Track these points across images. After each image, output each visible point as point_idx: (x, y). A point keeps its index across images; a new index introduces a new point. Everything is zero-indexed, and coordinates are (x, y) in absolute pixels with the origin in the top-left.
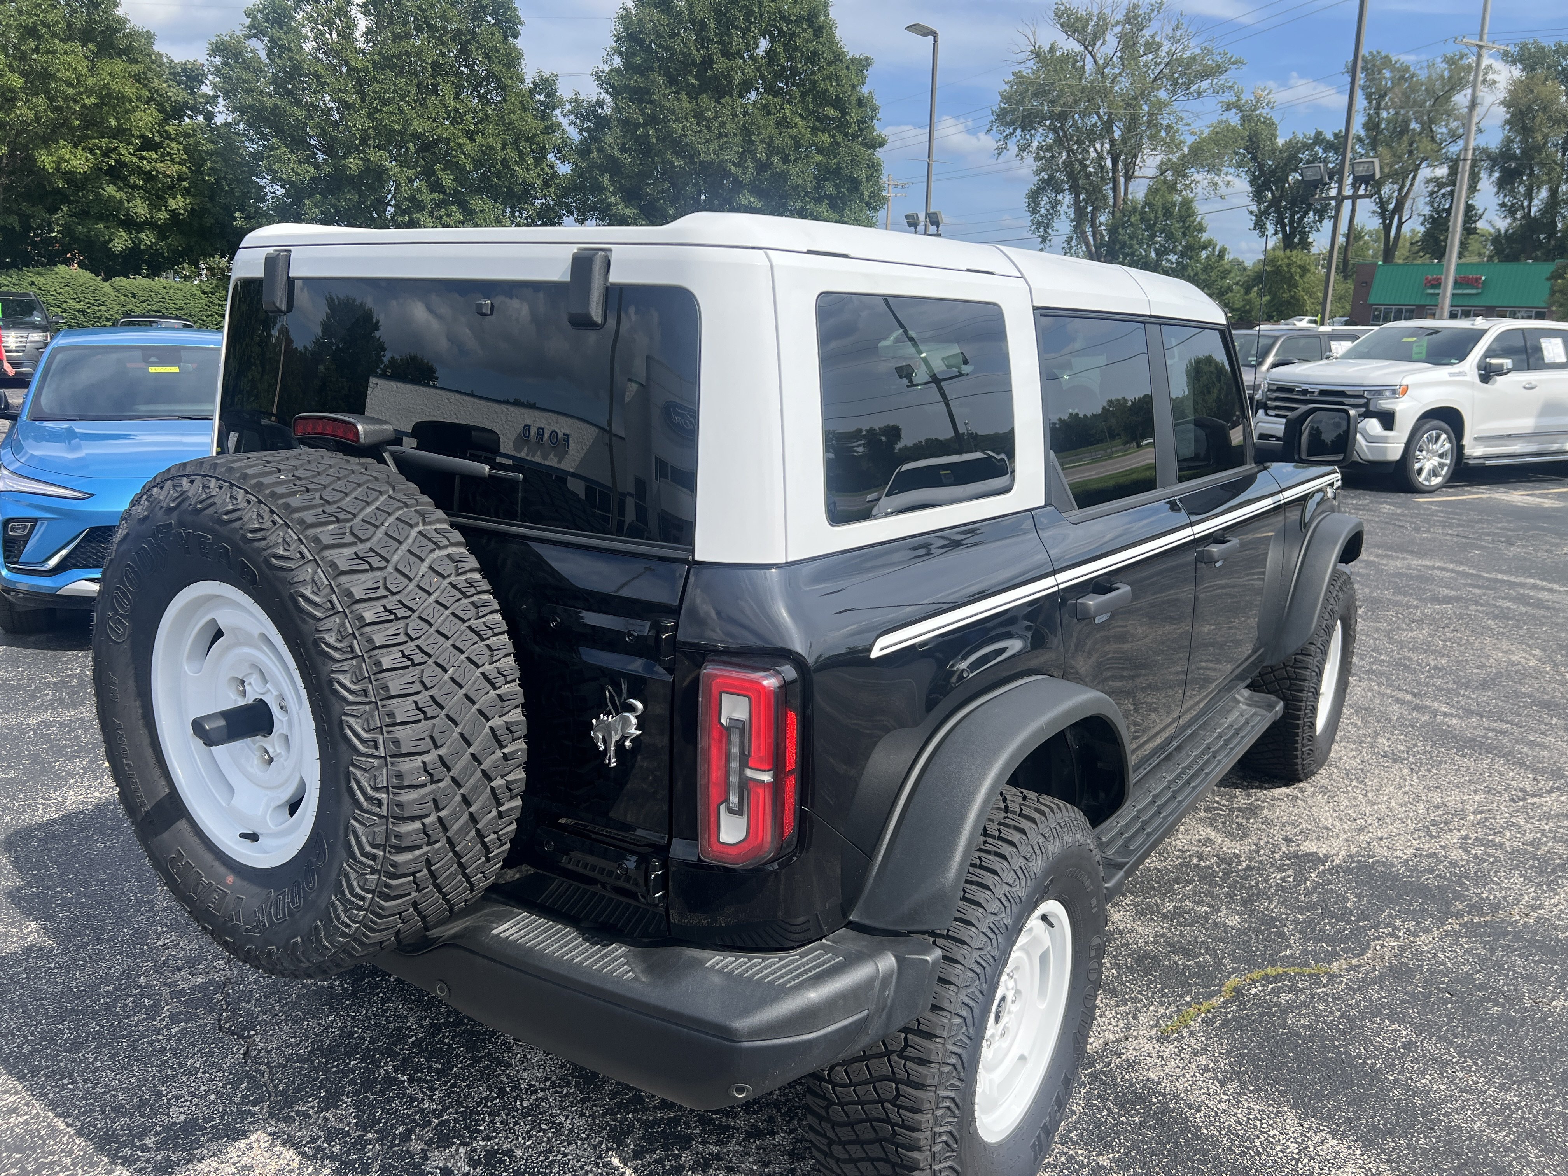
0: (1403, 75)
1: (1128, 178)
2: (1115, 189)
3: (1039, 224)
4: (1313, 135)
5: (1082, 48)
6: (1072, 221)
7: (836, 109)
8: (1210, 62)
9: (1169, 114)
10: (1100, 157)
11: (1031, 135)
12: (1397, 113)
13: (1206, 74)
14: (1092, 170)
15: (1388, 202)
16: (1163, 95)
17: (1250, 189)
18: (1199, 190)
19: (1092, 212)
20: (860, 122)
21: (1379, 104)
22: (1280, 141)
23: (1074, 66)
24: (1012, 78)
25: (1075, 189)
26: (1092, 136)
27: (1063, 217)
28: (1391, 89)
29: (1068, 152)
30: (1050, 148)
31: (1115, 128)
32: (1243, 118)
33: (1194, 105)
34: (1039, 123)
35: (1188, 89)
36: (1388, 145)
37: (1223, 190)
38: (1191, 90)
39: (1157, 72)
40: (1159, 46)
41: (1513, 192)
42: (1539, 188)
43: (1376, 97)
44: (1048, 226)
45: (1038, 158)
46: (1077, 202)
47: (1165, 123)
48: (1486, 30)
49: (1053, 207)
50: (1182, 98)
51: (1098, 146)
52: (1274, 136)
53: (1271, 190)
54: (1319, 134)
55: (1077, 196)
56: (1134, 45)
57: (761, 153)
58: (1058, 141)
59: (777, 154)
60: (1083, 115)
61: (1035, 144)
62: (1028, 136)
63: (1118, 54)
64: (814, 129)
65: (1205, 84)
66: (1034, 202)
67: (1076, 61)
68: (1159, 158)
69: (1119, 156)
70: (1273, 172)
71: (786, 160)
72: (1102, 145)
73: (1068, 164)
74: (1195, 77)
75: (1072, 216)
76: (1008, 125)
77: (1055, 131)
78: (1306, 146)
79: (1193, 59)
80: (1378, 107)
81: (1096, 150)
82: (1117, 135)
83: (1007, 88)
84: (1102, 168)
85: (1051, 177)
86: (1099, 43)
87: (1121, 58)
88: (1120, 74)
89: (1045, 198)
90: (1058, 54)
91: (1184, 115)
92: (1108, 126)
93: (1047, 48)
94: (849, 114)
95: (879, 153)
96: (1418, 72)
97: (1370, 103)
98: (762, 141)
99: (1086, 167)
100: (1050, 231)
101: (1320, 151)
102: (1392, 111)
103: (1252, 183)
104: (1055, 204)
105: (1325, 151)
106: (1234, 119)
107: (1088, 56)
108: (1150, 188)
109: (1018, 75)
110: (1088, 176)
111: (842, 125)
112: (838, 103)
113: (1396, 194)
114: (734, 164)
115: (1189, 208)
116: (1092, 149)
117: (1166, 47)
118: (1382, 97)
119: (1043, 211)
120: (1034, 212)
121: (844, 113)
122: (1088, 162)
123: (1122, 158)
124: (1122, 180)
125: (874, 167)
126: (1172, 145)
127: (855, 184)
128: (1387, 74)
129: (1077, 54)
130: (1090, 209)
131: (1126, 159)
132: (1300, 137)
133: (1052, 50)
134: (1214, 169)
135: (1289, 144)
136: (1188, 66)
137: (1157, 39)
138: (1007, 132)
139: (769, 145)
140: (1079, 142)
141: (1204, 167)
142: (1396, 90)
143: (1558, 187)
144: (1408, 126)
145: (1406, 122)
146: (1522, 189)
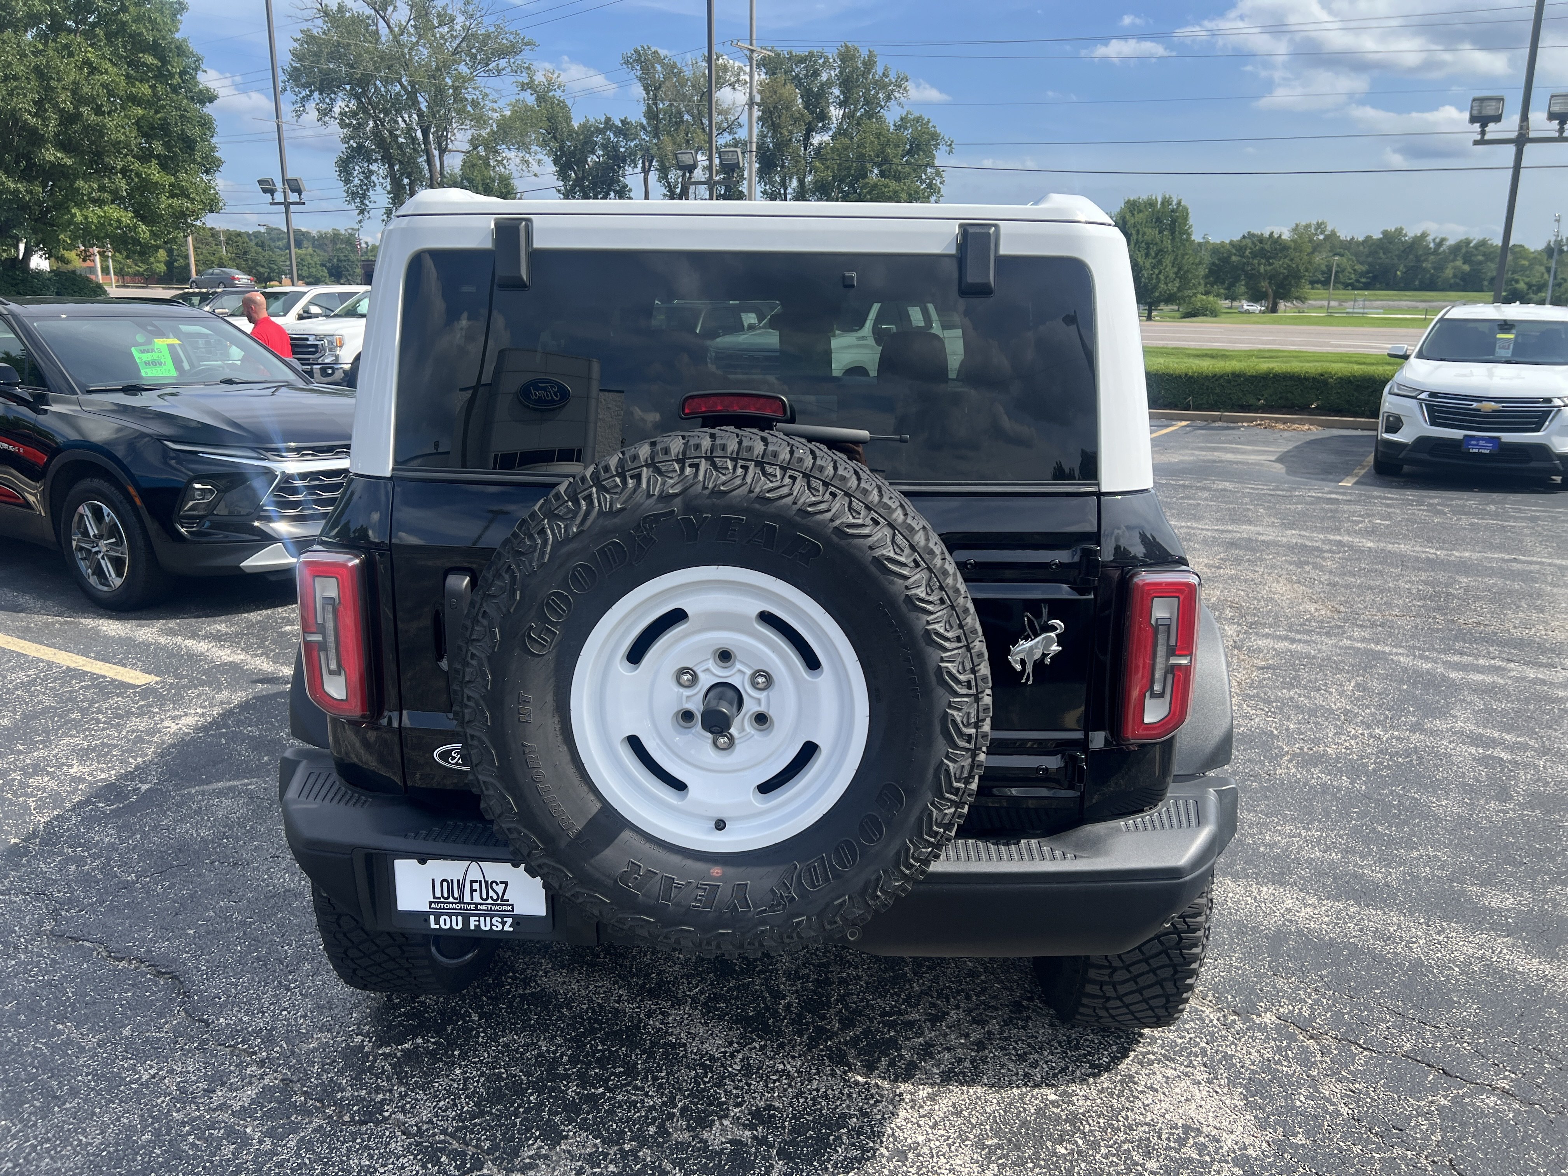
0: (672, 70)
1: (442, 151)
2: (429, 162)
3: (354, 195)
4: (603, 120)
5: (373, 12)
6: (389, 193)
7: (155, 56)
8: (504, 41)
9: (474, 88)
10: (409, 129)
11: (331, 99)
12: (671, 105)
13: (502, 53)
14: (403, 141)
15: (675, 187)
16: (464, 69)
17: (555, 169)
18: (512, 167)
19: (410, 184)
20: (182, 73)
21: (655, 95)
22: (576, 125)
23: (367, 30)
24: (300, 36)
25: (387, 159)
26: (396, 106)
27: (378, 188)
28: (664, 82)
29: (375, 122)
30: (354, 114)
31: (420, 99)
32: (537, 99)
33: (494, 82)
34: (338, 87)
35: (487, 65)
36: (669, 133)
37: (535, 167)
38: (491, 67)
39: (455, 45)
40: (452, 20)
41: (771, 182)
42: (791, 178)
43: (652, 88)
44: (364, 196)
45: (343, 125)
46: (392, 174)
47: (469, 98)
48: (754, 37)
49: (367, 178)
50: (483, 74)
51: (406, 116)
52: (568, 119)
53: (572, 169)
54: (608, 120)
55: (391, 167)
56: (427, 14)
57: (64, 102)
58: (362, 108)
59: (86, 104)
60: (386, 81)
61: (337, 110)
62: (327, 100)
63: (412, 22)
64: (128, 77)
65: (503, 63)
66: (346, 171)
67: (368, 25)
68: (469, 133)
69: (429, 127)
70: (573, 154)
71: (98, 111)
72: (410, 116)
73: (376, 133)
74: (492, 53)
75: (389, 188)
76: (305, 86)
77: (358, 97)
78: (600, 131)
79: (488, 36)
80: (655, 98)
81: (405, 121)
82: (423, 106)
83: (296, 45)
84: (414, 139)
85: (360, 146)
86: (390, 9)
87: (415, 26)
88: (417, 42)
89: (357, 168)
90: (348, 14)
91: (487, 91)
92: (412, 97)
93: (335, 8)
94: (169, 62)
95: (209, 109)
96: (684, 68)
97: (648, 93)
98: (64, 88)
99: (397, 136)
100: (367, 202)
101: (612, 136)
102: (667, 103)
103: (556, 162)
104: (368, 174)
105: (616, 136)
106: (530, 99)
107: (381, 20)
108: (464, 162)
109: (307, 33)
110: (400, 146)
111: (162, 76)
112: (155, 49)
113: (680, 180)
114: (30, 113)
115: (509, 184)
116: (400, 119)
117: (460, 19)
118: (657, 89)
119: (357, 181)
120: (347, 181)
121: (164, 61)
122: (398, 133)
123: (433, 130)
124: (436, 153)
125: (206, 124)
126: (480, 121)
127: (189, 144)
128: (658, 67)
129: (368, 17)
130: (406, 181)
131: (437, 131)
132: (592, 121)
133: (341, 8)
134: (523, 146)
135: (584, 126)
136: (484, 43)
137: (449, 12)
138: (304, 94)
139: (74, 93)
140: (386, 112)
141: (513, 144)
142: (667, 83)
143: (804, 178)
144: (682, 118)
145: (680, 113)
146: (778, 178)
